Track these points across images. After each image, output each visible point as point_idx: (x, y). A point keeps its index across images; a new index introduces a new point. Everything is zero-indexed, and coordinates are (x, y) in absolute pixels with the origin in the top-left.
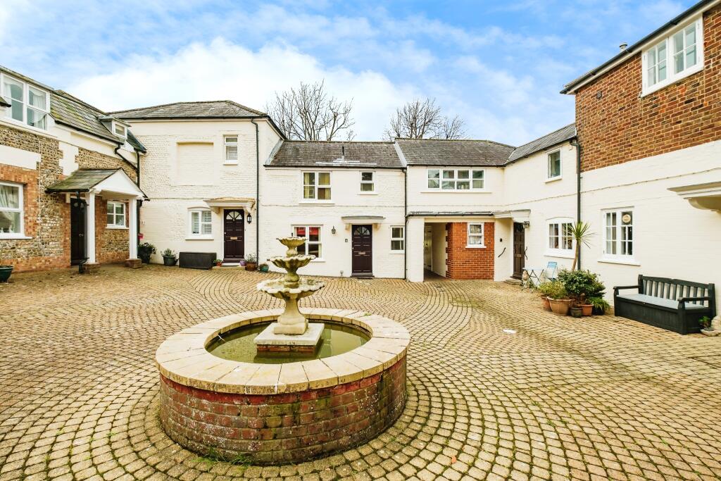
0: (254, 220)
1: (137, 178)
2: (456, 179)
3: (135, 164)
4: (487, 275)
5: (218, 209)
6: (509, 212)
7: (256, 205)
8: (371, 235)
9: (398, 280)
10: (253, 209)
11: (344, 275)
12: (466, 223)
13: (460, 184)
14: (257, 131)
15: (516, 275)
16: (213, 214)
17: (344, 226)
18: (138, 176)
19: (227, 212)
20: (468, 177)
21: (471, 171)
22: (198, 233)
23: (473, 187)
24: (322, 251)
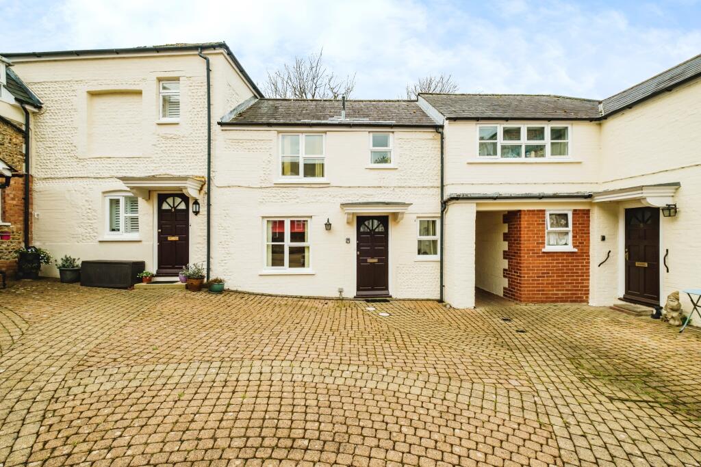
0: (203, 210)
1: (24, 146)
2: (524, 141)
3: (21, 125)
4: (579, 294)
5: (148, 193)
6: (641, 188)
7: (206, 186)
8: (386, 233)
9: (430, 303)
10: (203, 192)
11: (344, 295)
12: (544, 211)
13: (529, 150)
14: (209, 70)
15: (628, 297)
16: (141, 201)
17: (344, 218)
18: (27, 143)
19: (162, 198)
20: (543, 138)
21: (548, 127)
22: (119, 230)
23: (552, 154)
24: (310, 256)
